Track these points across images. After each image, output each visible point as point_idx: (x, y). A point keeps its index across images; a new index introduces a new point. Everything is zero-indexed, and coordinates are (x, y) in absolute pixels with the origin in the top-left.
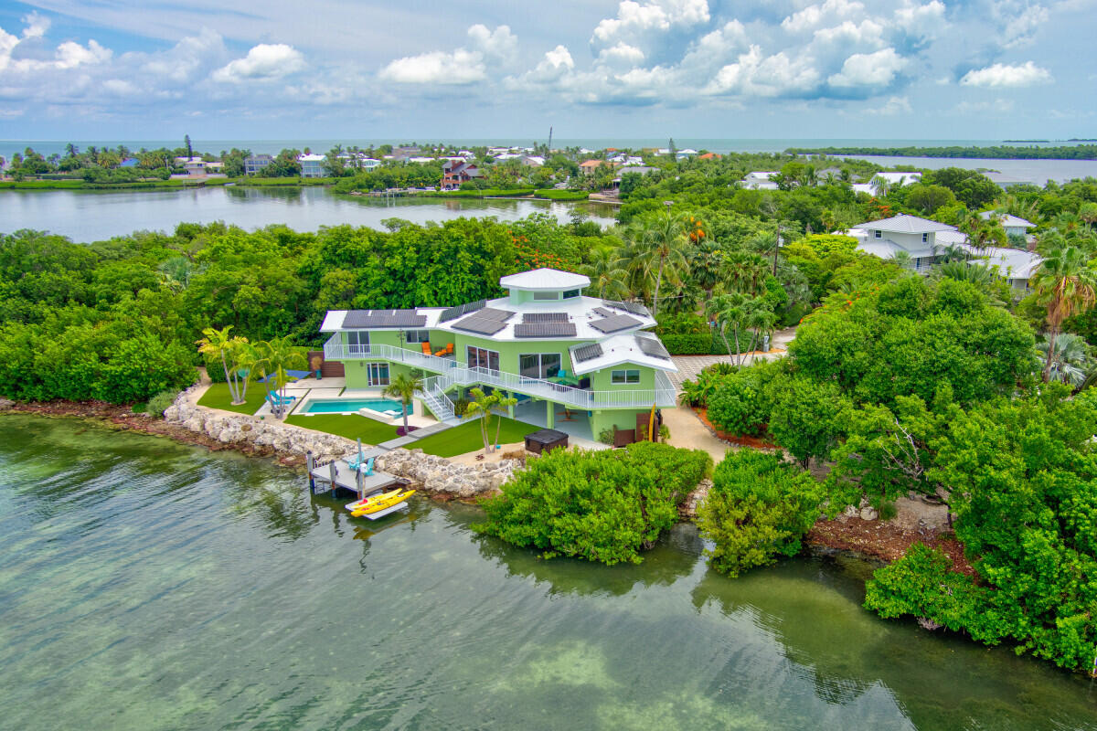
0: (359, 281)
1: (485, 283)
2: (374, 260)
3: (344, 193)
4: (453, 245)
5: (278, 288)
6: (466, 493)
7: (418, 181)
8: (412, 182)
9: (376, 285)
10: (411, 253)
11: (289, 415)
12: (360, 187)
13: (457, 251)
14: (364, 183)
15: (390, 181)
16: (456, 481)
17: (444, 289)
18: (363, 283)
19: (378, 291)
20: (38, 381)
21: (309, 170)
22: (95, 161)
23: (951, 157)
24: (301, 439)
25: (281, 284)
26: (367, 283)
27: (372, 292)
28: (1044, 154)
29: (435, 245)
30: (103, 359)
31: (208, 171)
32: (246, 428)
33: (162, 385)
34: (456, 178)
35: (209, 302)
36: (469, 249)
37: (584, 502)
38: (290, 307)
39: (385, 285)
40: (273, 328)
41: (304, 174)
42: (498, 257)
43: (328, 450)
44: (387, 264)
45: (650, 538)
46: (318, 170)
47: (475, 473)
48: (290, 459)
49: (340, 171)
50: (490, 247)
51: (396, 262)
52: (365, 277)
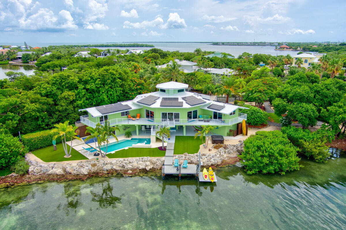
10: (98, 82)
18: (78, 96)
23: (102, 47)
24: (130, 162)
26: (80, 96)
27: (83, 99)
28: (126, 46)
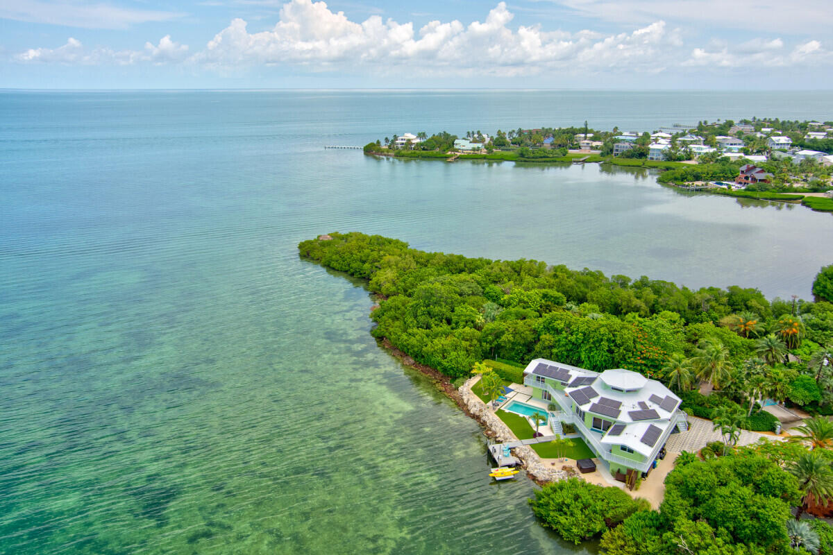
0: (556, 342)
1: (613, 358)
2: (564, 334)
3: (664, 182)
4: (600, 337)
5: (521, 336)
6: (540, 479)
7: (720, 177)
8: (714, 177)
9: (564, 346)
10: (580, 335)
11: (499, 409)
12: (676, 179)
13: (602, 340)
14: (679, 177)
15: (698, 176)
16: (538, 472)
17: (593, 357)
18: (557, 344)
19: (564, 348)
20: (423, 357)
21: (653, 154)
22: (530, 138)
24: (496, 425)
25: (522, 335)
27: (560, 349)
29: (592, 335)
30: (444, 357)
31: (592, 148)
32: (481, 411)
33: (461, 375)
34: (747, 178)
35: (490, 338)
36: (608, 340)
37: (565, 509)
38: (524, 345)
39: (567, 346)
40: (516, 354)
41: (649, 157)
42: (622, 348)
43: (502, 435)
44: (569, 338)
45: (587, 535)
46: (659, 155)
47: (546, 472)
48: (489, 432)
49: (673, 157)
50: (618, 342)
51: (573, 338)
52: (559, 341)
